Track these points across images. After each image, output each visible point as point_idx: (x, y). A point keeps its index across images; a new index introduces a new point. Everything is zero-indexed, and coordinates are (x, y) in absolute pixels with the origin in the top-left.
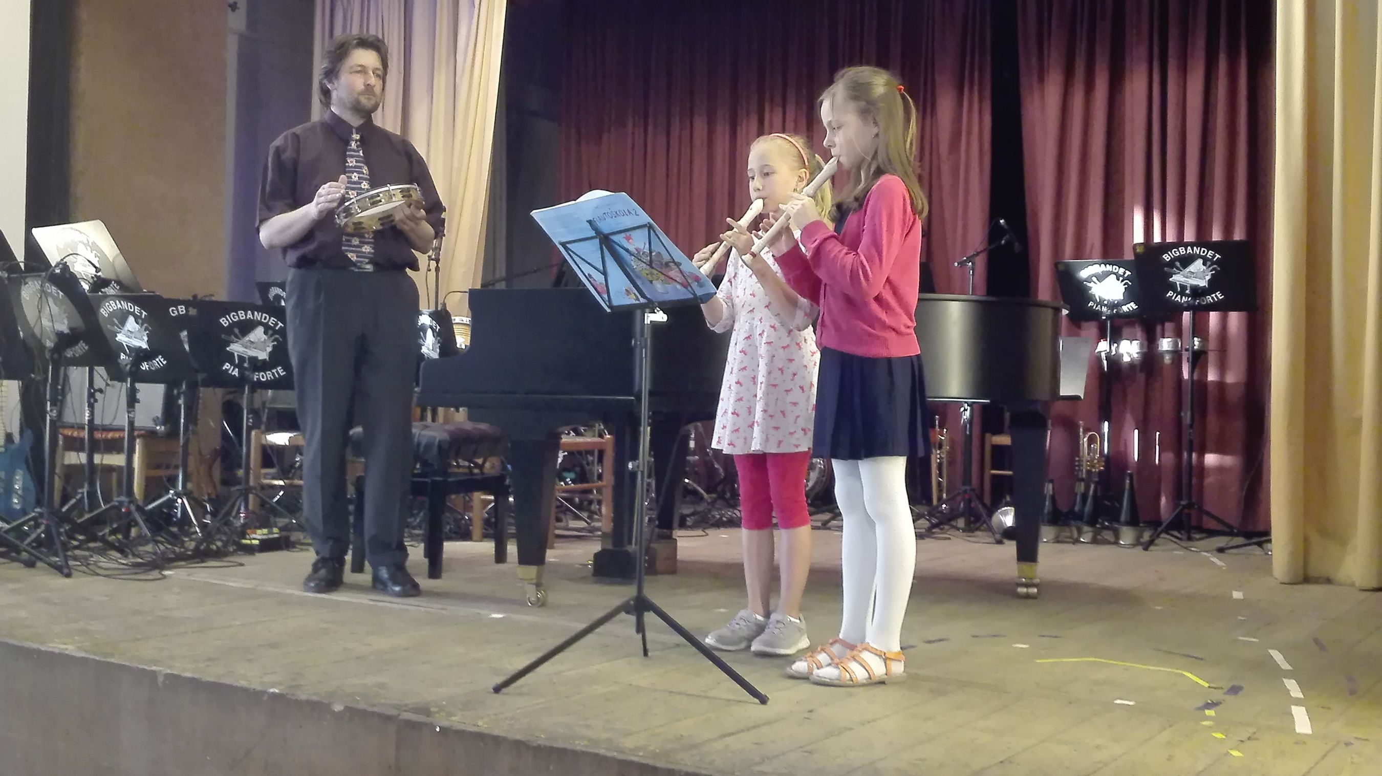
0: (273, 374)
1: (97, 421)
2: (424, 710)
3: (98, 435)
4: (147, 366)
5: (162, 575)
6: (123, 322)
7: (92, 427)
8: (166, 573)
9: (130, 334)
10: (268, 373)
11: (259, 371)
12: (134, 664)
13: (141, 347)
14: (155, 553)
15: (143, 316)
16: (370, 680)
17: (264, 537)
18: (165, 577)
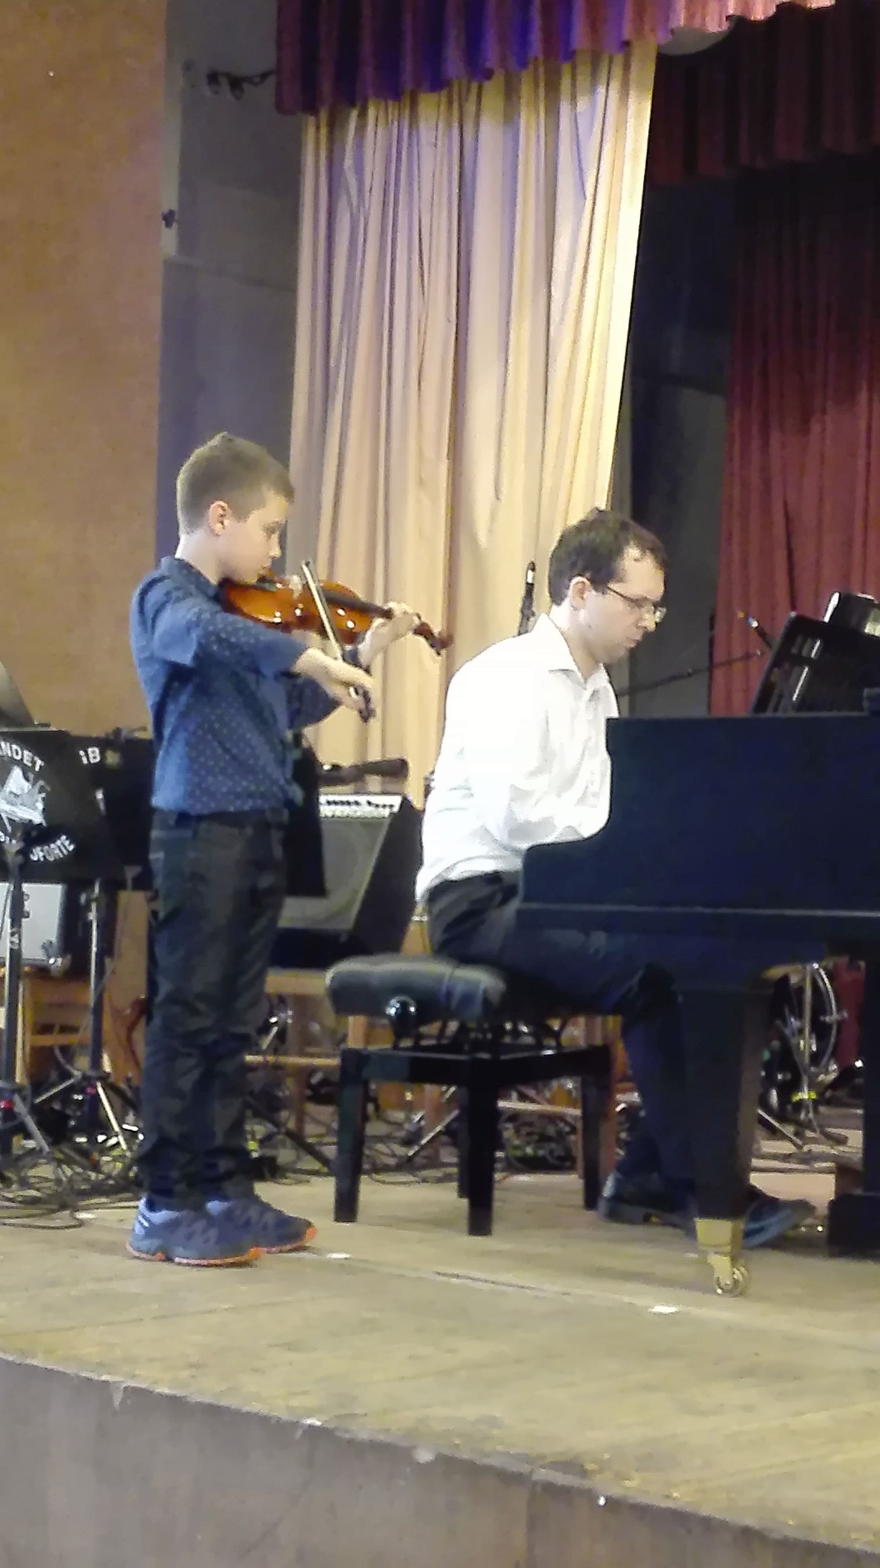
2: (572, 1465)
4: (42, 854)
5: (78, 1219)
8: (82, 1215)
9: (14, 798)
12: (71, 1370)
13: (33, 821)
14: (58, 1181)
15: (37, 768)
16: (470, 1412)
18: (81, 1223)
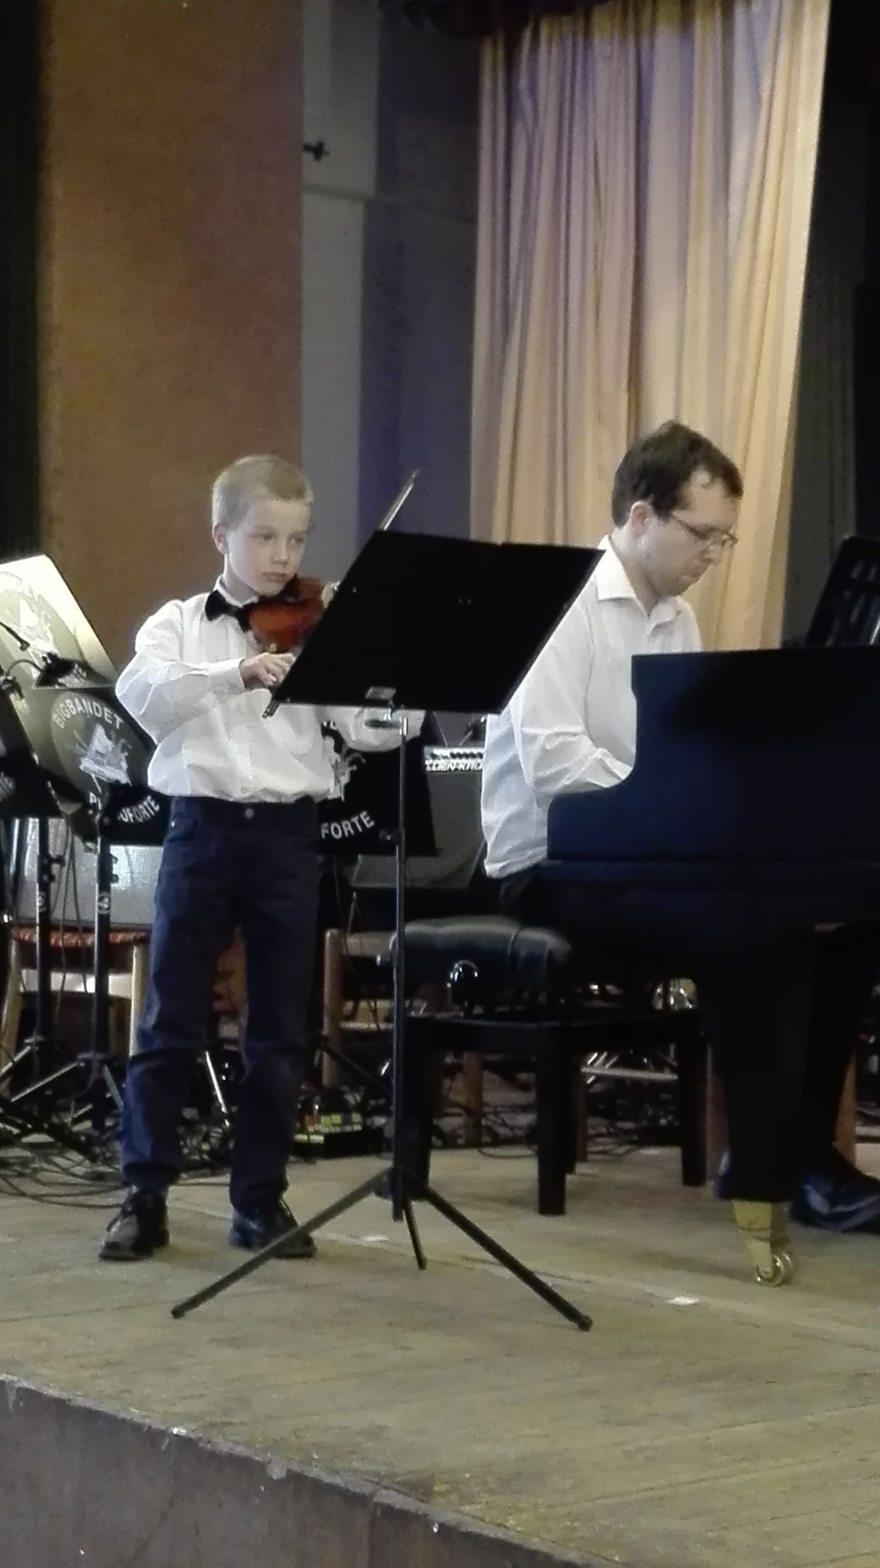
0: (353, 825)
1: (57, 914)
3: (57, 939)
4: (131, 815)
6: (88, 736)
7: (47, 925)
9: (100, 757)
10: (344, 823)
11: (330, 822)
13: (117, 781)
15: (118, 726)
17: (333, 1130)
